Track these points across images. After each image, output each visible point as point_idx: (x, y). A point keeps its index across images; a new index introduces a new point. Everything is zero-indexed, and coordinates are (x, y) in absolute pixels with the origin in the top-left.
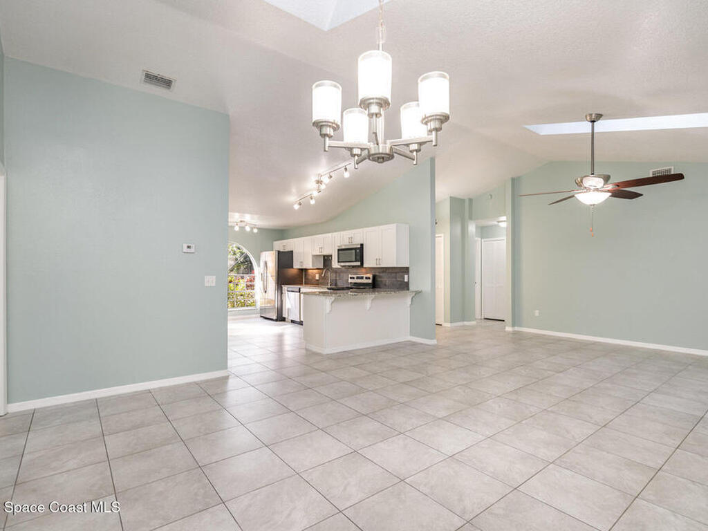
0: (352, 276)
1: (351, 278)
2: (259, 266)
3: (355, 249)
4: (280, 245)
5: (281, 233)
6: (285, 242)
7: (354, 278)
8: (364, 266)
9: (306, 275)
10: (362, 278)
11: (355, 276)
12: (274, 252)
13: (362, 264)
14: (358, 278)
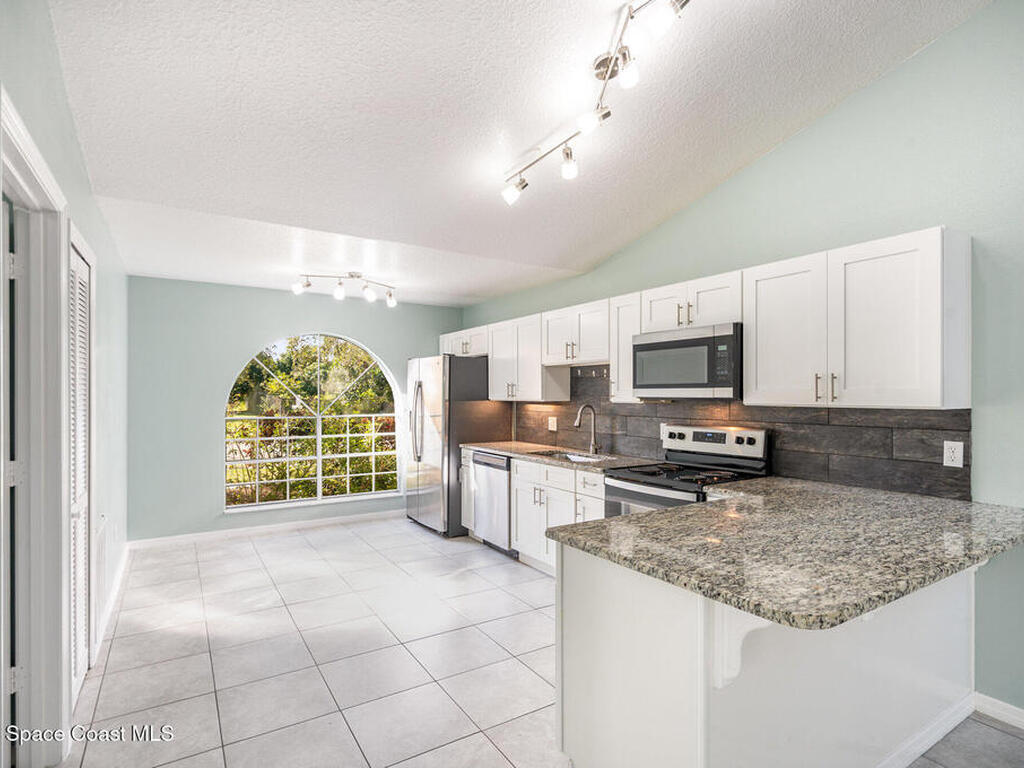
0: (677, 430)
1: (672, 436)
2: (404, 390)
3: (711, 343)
4: (455, 343)
5: (458, 315)
6: (464, 335)
7: (682, 436)
8: (747, 401)
9: (519, 418)
10: (720, 438)
11: (689, 431)
12: (441, 358)
13: (739, 393)
14: (697, 437)
